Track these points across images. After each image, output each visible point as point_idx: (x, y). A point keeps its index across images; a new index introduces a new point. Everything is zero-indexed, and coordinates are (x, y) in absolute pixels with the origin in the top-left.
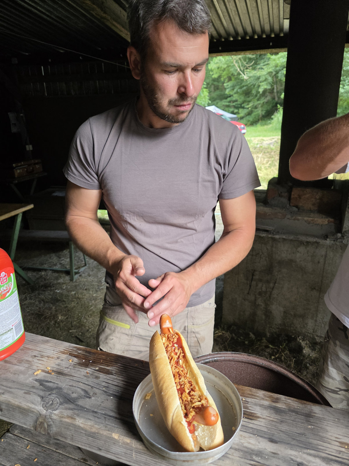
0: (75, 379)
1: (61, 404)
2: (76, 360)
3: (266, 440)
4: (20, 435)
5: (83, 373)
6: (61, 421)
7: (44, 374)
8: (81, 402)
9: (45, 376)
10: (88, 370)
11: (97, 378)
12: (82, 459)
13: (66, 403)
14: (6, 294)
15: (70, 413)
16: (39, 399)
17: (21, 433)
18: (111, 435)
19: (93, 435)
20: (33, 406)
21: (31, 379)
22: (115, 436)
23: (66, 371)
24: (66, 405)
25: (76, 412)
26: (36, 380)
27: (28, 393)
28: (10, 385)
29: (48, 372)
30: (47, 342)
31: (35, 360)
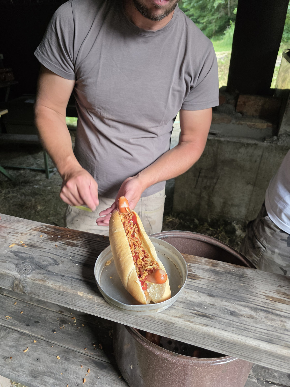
0: (45, 250)
1: (33, 270)
2: (46, 235)
3: (206, 295)
4: (8, 295)
5: (52, 246)
6: (34, 283)
7: (18, 247)
8: (50, 269)
9: (19, 249)
10: (57, 243)
11: (64, 249)
12: (60, 311)
13: (38, 269)
15: (41, 276)
16: (14, 266)
17: (9, 294)
18: (77, 293)
19: (61, 293)
20: (9, 272)
21: (6, 251)
22: (80, 293)
23: (37, 244)
24: (38, 271)
25: (46, 275)
26: (11, 252)
27: (5, 261)
29: (21, 246)
30: (20, 221)
31: (10, 236)
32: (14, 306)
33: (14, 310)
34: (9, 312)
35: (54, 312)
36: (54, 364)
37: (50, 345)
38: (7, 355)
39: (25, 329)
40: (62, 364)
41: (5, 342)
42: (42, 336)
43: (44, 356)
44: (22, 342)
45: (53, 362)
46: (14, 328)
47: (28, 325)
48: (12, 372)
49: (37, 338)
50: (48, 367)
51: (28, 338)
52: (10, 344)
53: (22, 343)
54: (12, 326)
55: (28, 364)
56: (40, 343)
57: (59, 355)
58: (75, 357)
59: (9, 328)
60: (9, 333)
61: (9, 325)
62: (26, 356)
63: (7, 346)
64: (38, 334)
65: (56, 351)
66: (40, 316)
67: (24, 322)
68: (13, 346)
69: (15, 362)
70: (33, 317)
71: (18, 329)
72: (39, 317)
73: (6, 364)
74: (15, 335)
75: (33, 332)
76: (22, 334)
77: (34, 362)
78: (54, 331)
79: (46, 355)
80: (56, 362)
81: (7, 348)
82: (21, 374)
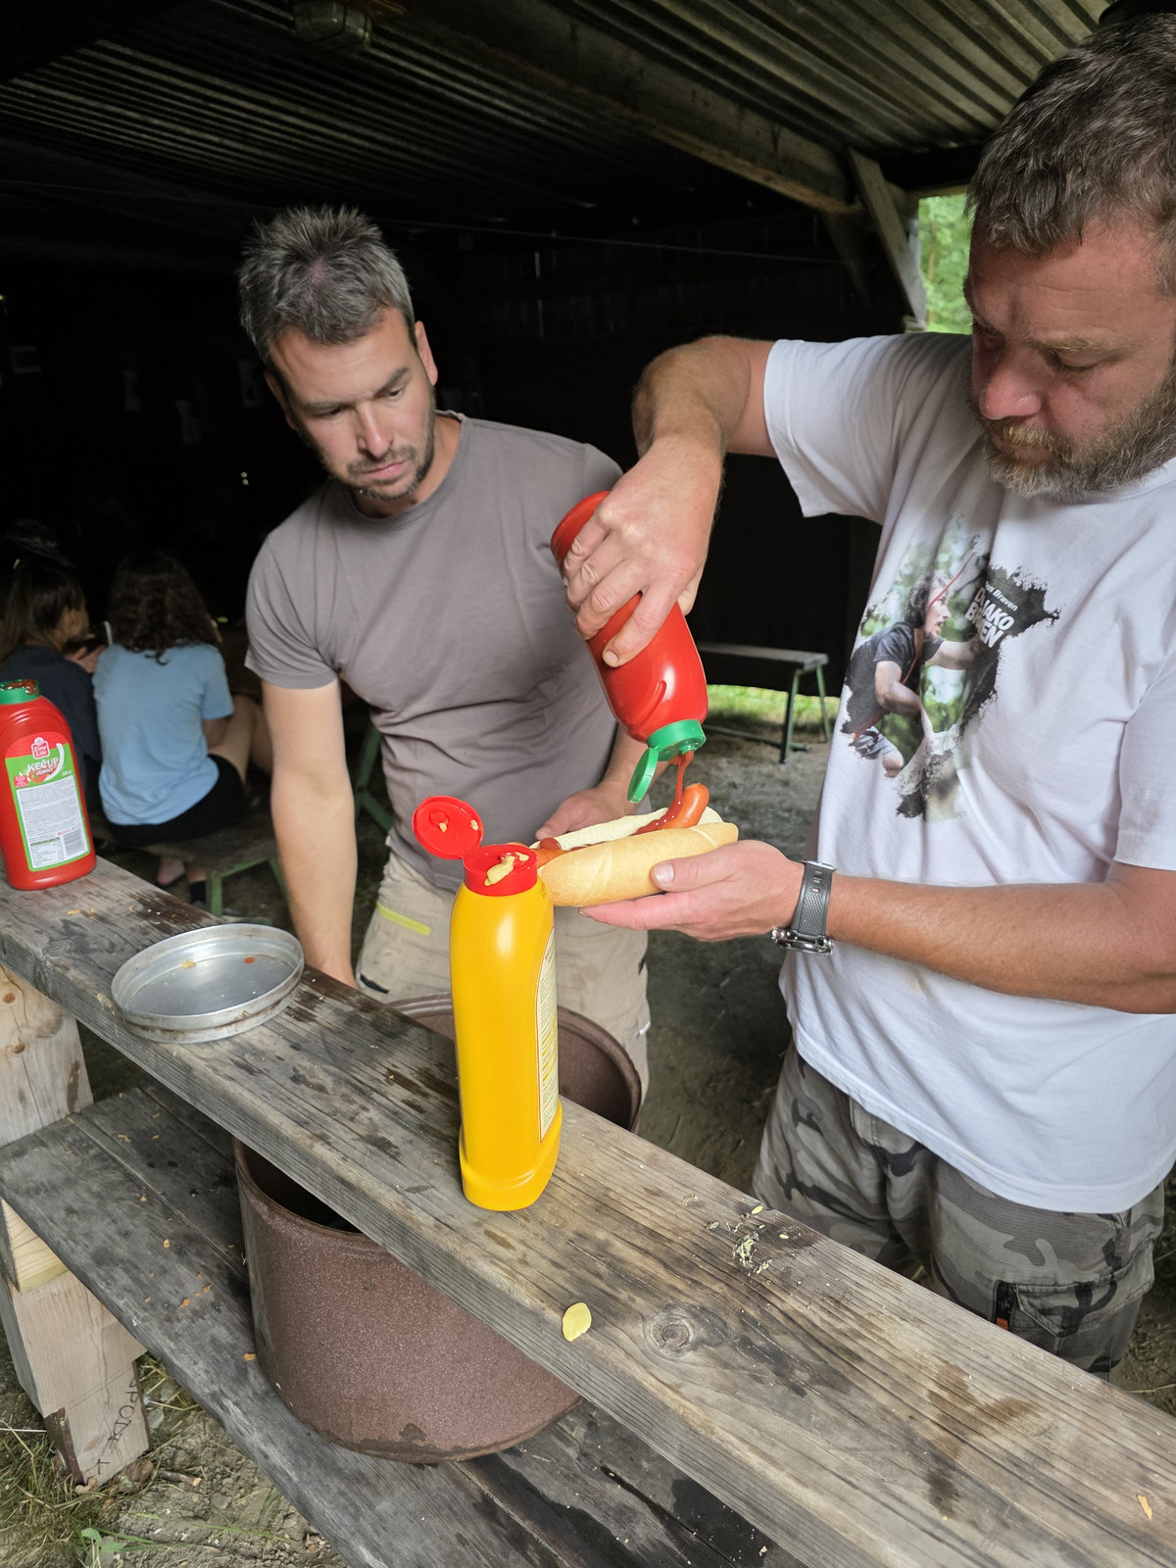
0: (114, 929)
1: (69, 951)
2: (140, 907)
3: (288, 1044)
5: (132, 925)
7: (81, 915)
8: (92, 956)
9: (79, 919)
10: (144, 923)
13: (75, 951)
14: (45, 775)
16: (48, 941)
18: (97, 995)
20: (32, 946)
21: (57, 919)
22: (100, 997)
23: (113, 918)
24: (73, 954)
25: (78, 962)
26: (64, 921)
27: (41, 932)
28: (25, 919)
29: (88, 916)
31: (85, 898)
32: (150, 1120)
33: (144, 1127)
34: (133, 1130)
35: (221, 1155)
36: (149, 1253)
37: (167, 1213)
38: (76, 1206)
39: (141, 1170)
40: (166, 1257)
41: (90, 1182)
42: (164, 1194)
43: (141, 1232)
44: (121, 1193)
45: (151, 1247)
46: (123, 1162)
47: (151, 1165)
48: (65, 1240)
49: (150, 1194)
50: (135, 1254)
51: (136, 1189)
52: (95, 1188)
53: (117, 1194)
54: (121, 1156)
55: (102, 1235)
56: (152, 1205)
57: (170, 1238)
58: (199, 1254)
59: (114, 1160)
60: (106, 1168)
61: (116, 1153)
62: (108, 1220)
63: (89, 1190)
64: (157, 1188)
65: (171, 1231)
66: (188, 1155)
67: (149, 1156)
68: (98, 1195)
69: (82, 1225)
70: (172, 1152)
71: (128, 1166)
72: (184, 1157)
73: (65, 1222)
74: (115, 1176)
75: (152, 1181)
76: (130, 1178)
77: (117, 1237)
78: (193, 1191)
79: (146, 1230)
80: (156, 1249)
81: (85, 1195)
82: (79, 1247)
